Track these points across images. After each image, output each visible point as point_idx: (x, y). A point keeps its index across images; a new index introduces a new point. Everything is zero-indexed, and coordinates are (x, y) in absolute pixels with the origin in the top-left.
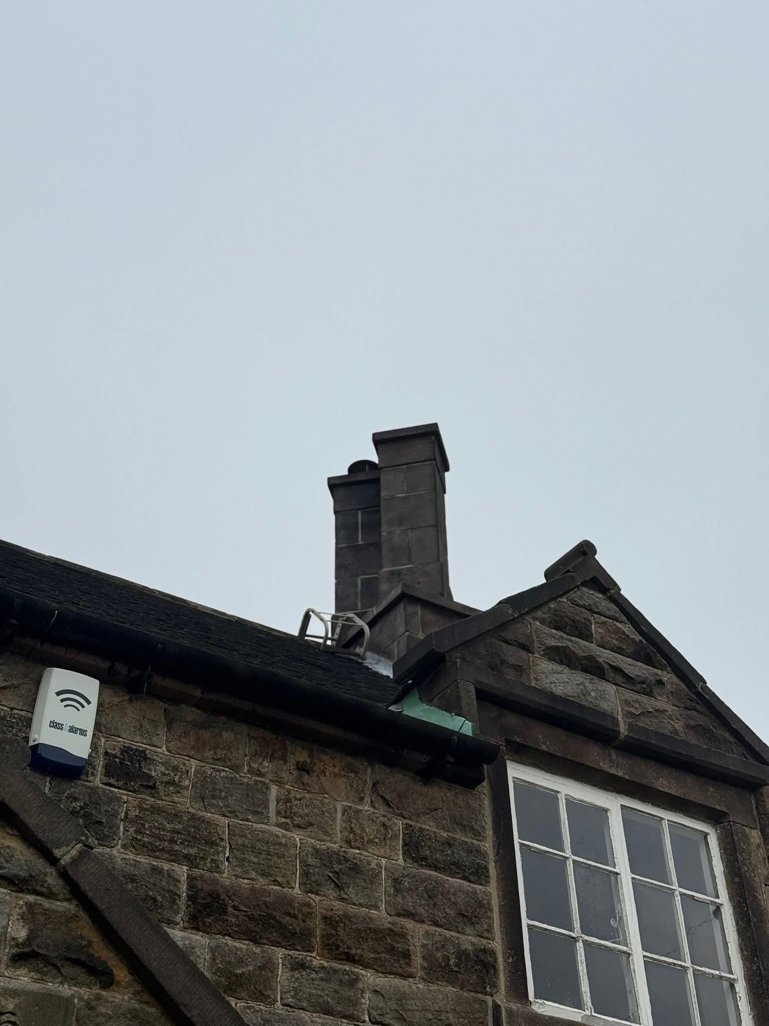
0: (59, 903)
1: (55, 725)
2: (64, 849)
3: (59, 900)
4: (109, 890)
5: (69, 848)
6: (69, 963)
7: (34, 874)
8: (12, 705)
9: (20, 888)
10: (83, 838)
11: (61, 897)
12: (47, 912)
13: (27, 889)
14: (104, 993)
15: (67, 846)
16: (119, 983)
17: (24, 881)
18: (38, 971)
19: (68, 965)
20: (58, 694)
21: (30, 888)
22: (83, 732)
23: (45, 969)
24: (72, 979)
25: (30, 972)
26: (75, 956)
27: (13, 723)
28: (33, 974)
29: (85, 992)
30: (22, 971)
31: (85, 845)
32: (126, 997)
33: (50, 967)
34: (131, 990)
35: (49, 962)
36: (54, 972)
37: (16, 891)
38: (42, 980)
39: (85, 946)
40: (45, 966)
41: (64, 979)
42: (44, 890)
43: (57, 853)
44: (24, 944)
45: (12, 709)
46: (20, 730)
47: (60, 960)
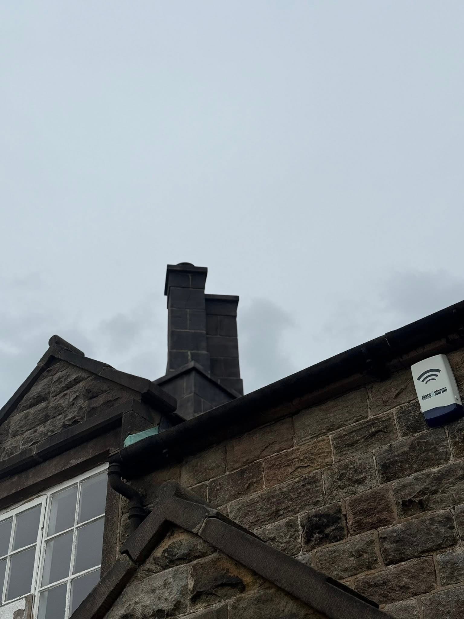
0: (210, 556)
1: (425, 397)
2: (198, 526)
3: (209, 555)
4: (223, 535)
5: (200, 524)
6: (220, 588)
7: (191, 548)
8: (408, 400)
9: (189, 560)
10: (207, 514)
11: (209, 552)
12: (203, 565)
13: (192, 558)
14: (243, 595)
15: (199, 524)
16: (248, 585)
17: (188, 555)
18: (205, 601)
19: (221, 589)
20: (419, 379)
21: (193, 557)
22: (444, 390)
23: (208, 598)
24: (224, 596)
25: (202, 604)
26: (219, 583)
27: (410, 410)
28: (204, 604)
29: (231, 601)
30: (199, 605)
31: (209, 517)
32: (256, 591)
33: (209, 596)
34: (257, 585)
35: (208, 594)
36: (213, 597)
37: (188, 563)
38: (209, 605)
39: (225, 573)
40: (207, 597)
41: (221, 598)
42: (198, 554)
43: (195, 530)
44: (193, 590)
45: (409, 402)
46: (415, 412)
47: (214, 589)
